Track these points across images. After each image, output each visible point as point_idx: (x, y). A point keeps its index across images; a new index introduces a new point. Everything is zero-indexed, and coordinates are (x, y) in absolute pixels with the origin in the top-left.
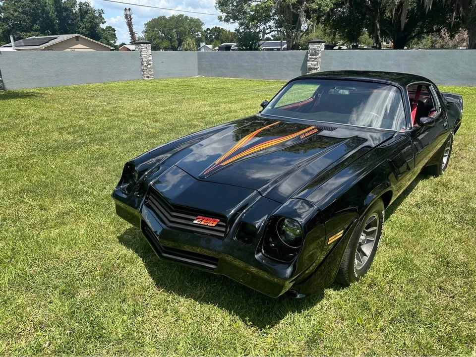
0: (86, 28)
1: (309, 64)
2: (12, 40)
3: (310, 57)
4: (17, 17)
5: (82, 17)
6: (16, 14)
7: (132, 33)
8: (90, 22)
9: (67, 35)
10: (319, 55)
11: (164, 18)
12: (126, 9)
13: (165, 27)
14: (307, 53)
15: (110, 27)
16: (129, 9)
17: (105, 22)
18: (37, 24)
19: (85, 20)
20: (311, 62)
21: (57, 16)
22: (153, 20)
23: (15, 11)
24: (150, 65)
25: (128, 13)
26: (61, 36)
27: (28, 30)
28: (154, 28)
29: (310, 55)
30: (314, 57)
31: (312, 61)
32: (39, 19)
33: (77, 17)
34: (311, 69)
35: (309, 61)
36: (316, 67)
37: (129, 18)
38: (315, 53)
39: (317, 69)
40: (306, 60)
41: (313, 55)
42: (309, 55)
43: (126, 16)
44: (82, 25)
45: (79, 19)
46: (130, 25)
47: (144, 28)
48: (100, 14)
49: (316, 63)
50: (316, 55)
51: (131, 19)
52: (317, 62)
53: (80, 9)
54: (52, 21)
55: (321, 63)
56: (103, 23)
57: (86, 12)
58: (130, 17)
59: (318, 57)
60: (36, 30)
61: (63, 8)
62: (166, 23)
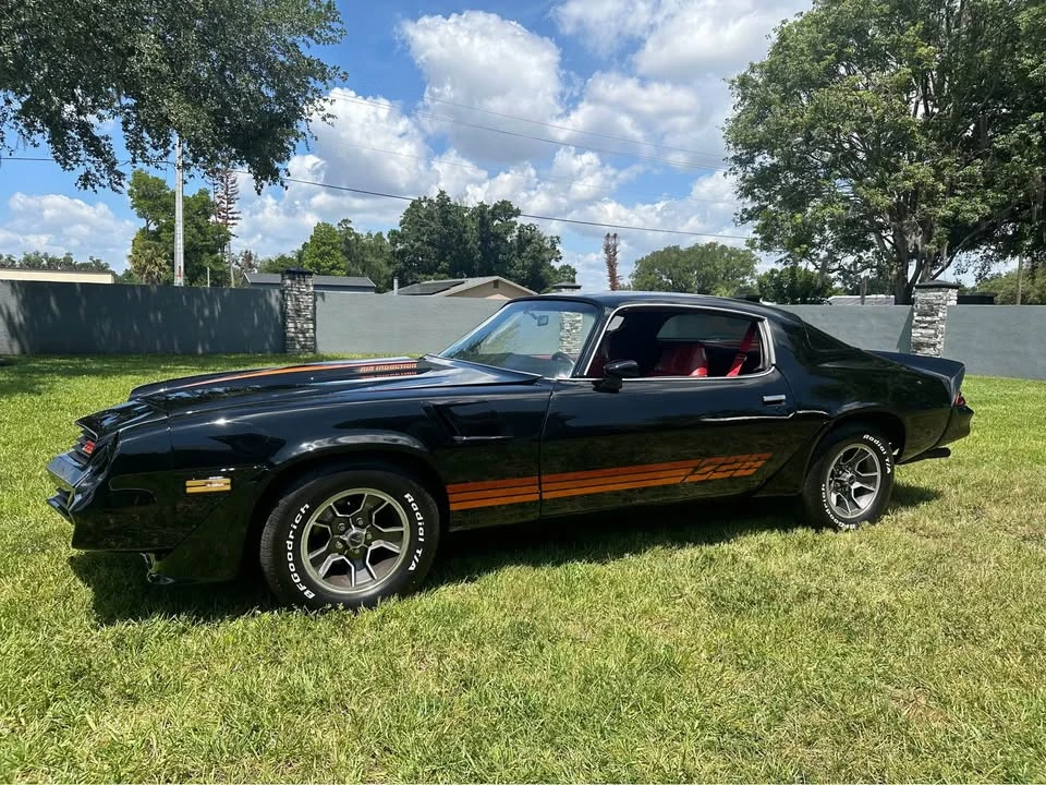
0: (524, 267)
1: (916, 333)
2: (396, 286)
3: (917, 318)
4: (418, 249)
5: (521, 248)
6: (417, 244)
7: (613, 277)
8: (533, 258)
9: (481, 279)
10: (941, 314)
11: (676, 249)
12: (608, 235)
13: (675, 267)
14: (913, 311)
15: (568, 267)
16: (615, 236)
17: (561, 258)
18: (445, 261)
19: (524, 254)
20: (919, 330)
21: (479, 248)
22: (654, 254)
23: (417, 240)
24: (577, 328)
25: (612, 242)
26: (470, 280)
27: (429, 270)
28: (653, 268)
29: (918, 315)
30: (928, 319)
31: (924, 328)
32: (450, 253)
33: (511, 250)
34: (919, 345)
35: (915, 327)
36: (932, 341)
37: (611, 251)
38: (931, 310)
39: (934, 345)
40: (909, 326)
41: (926, 315)
42: (915, 314)
43: (607, 250)
44: (518, 263)
45: (515, 252)
46: (612, 265)
47: (633, 269)
48: (553, 244)
49: (933, 332)
50: (933, 315)
51: (615, 253)
52: (936, 330)
53: (519, 236)
54: (470, 256)
55: (947, 333)
56: (557, 260)
57: (529, 241)
58: (615, 250)
59: (936, 318)
60: (443, 271)
61: (492, 235)
62: (678, 260)
